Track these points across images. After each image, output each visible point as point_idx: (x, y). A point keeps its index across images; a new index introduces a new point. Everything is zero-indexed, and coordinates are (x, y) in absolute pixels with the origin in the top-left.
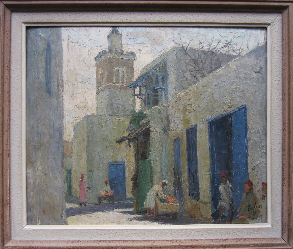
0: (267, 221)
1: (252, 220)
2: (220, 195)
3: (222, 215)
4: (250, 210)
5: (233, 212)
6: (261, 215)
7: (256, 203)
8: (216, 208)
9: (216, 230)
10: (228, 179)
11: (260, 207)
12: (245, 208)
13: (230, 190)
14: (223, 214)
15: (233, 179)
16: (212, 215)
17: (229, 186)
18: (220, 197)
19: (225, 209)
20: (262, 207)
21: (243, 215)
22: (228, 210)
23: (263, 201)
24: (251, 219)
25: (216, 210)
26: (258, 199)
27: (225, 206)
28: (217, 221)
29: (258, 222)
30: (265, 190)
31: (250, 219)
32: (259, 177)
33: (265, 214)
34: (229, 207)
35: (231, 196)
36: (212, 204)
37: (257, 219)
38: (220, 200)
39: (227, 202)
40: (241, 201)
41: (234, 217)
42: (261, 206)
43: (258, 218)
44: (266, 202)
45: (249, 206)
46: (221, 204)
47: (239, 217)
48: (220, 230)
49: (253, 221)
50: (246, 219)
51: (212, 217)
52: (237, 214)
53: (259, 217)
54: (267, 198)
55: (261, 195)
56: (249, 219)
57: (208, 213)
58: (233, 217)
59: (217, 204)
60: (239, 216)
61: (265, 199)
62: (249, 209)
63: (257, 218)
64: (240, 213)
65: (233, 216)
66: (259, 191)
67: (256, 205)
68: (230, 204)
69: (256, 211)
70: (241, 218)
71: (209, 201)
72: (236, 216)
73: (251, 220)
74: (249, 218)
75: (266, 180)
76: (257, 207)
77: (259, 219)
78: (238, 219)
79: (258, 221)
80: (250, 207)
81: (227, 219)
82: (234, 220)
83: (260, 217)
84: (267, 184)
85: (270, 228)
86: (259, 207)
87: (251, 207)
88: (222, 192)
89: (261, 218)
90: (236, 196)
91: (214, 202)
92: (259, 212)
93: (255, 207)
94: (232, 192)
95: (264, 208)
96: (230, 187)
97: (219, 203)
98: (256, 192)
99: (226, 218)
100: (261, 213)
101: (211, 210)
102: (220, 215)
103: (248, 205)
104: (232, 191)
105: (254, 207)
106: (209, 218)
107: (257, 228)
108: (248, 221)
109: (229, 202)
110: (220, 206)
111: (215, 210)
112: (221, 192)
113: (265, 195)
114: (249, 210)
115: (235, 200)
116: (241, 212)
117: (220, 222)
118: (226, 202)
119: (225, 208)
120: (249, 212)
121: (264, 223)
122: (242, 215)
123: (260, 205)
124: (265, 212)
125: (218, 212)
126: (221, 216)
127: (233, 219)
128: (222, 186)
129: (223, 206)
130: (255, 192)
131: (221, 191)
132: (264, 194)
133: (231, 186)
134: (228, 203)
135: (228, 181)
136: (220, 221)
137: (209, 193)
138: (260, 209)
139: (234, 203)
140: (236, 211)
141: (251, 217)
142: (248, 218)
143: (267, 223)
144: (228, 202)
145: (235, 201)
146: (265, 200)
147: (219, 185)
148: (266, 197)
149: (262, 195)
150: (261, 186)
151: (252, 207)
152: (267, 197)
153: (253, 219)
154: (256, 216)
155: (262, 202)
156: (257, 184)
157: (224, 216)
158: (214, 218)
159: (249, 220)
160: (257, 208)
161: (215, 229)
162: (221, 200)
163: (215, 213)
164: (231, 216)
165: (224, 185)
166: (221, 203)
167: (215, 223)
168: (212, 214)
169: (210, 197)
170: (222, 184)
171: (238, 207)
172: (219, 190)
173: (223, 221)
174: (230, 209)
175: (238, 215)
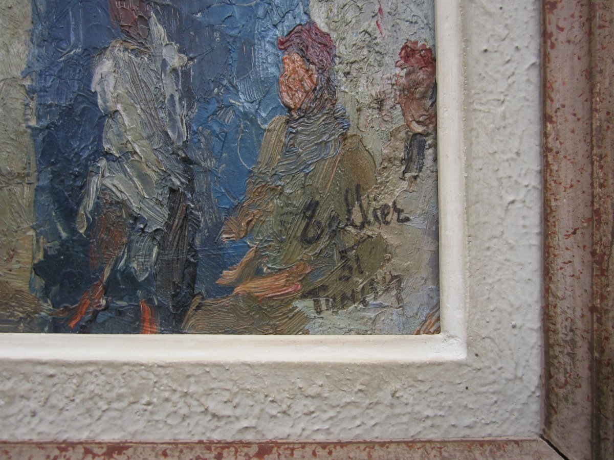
0: (438, 319)
1: (336, 313)
2: (100, 126)
3: (114, 271)
4: (318, 238)
5: (191, 245)
6: (398, 279)
7: (358, 187)
8: (69, 214)
9: (51, 371)
10: (157, 13)
11: (392, 217)
12: (282, 223)
13: (170, 87)
14: (123, 262)
15: (199, 15)
16: (38, 269)
17: (164, 63)
18: (99, 139)
19: (133, 227)
20: (407, 219)
21: (269, 275)
22: (153, 236)
23: (408, 175)
24: (323, 301)
25: (73, 231)
26: (378, 160)
27: (135, 206)
28: (73, 313)
29: (379, 325)
30: (423, 96)
31: (317, 302)
32: (380, 10)
33: (425, 272)
34: (166, 212)
35: (180, 136)
36: (39, 190)
37: (364, 302)
38: (103, 163)
39: (149, 172)
40: (250, 172)
41: (200, 287)
42: (399, 211)
43: (375, 299)
44: (431, 182)
45: (312, 207)
46: (104, 190)
47: (238, 290)
48: (79, 371)
49: (341, 319)
50: (286, 300)
51: (40, 282)
52: (221, 264)
53: (380, 288)
54: (435, 160)
55: (398, 130)
56: (309, 302)
57: (12, 253)
58: (191, 286)
59: (80, 191)
60: (239, 280)
61: (428, 162)
62: (311, 234)
63: (370, 298)
64: (245, 259)
65: (194, 279)
66: (380, 102)
67: (359, 199)
68: (173, 191)
69: (358, 243)
70: (249, 297)
71: (17, 167)
72: (217, 276)
73: (326, 314)
74: (312, 294)
75: (432, 28)
76: (371, 218)
77: (381, 306)
78: (226, 301)
79: (374, 321)
80: (317, 218)
81: (150, 301)
82: (198, 308)
83: (387, 290)
84: (434, 60)
85: (459, 365)
86: (385, 215)
87: (323, 216)
88: (118, 98)
89: (399, 300)
90: (217, 136)
91: (56, 175)
92: (380, 250)
93: (357, 217)
94: (190, 107)
95: (418, 223)
96: (174, 70)
97: (95, 183)
98: (359, 110)
99: (139, 293)
100: (399, 263)
101: (32, 227)
102: (102, 270)
103: (299, 202)
104: (188, 94)
105: (343, 217)
106: (18, 291)
107: (364, 366)
108: (308, 319)
109: (165, 176)
110: (97, 205)
111: (64, 235)
112: (105, 101)
113: (428, 135)
114: (306, 241)
115: (210, 164)
116: (250, 254)
117: (101, 318)
118: (143, 178)
119: (136, 219)
120: (310, 252)
121: (418, 333)
122: (259, 273)
123: (386, 206)
124: (427, 257)
125: (85, 244)
126: (107, 273)
127: (197, 300)
128: (115, 58)
129: (122, 204)
130: (350, 110)
131: (109, 96)
132: (419, 129)
133: (176, 60)
134: (159, 185)
135: (159, 26)
136: (96, 314)
137: (18, 105)
138: (389, 236)
139: (201, 183)
140: (212, 240)
141: (324, 288)
142: (304, 296)
143: (438, 331)
144: (154, 177)
145: (207, 171)
146: (426, 172)
147: (93, 52)
148: (429, 152)
149: (402, 134)
150: (398, 71)
151: (332, 219)
152: (435, 146)
153: (342, 301)
154: (360, 282)
155: (405, 185)
156: (365, 52)
157: (129, 277)
158: (54, 289)
159: (312, 313)
160: (365, 223)
161: (39, 368)
162: (107, 155)
163: (60, 253)
164: (177, 279)
165: (126, 56)
166: (108, 183)
167: (57, 327)
168: (40, 256)
169: (27, 139)
170: (117, 49)
171: (229, 212)
172: (95, 87)
173: (120, 312)
174: (169, 226)
175: (229, 275)
